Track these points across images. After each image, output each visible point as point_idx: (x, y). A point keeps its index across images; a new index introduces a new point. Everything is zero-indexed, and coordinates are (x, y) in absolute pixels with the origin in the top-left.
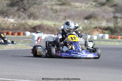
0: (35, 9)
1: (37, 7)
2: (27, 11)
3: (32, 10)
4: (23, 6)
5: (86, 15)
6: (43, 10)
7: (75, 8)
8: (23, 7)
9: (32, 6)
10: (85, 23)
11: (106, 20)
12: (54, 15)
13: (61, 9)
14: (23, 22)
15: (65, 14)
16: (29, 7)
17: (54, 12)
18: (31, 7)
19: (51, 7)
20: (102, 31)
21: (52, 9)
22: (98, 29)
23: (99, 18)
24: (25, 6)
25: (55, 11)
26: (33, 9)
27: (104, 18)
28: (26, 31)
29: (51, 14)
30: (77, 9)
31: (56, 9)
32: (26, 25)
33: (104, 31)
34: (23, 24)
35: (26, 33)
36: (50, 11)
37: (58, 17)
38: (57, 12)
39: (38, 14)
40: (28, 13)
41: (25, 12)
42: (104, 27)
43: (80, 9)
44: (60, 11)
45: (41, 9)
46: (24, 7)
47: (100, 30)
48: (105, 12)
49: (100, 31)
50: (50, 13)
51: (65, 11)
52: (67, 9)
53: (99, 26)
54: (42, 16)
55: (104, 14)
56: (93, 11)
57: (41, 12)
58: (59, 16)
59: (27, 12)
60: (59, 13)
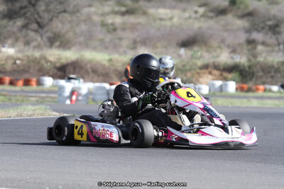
0: (63, 24)
1: (69, 18)
2: (46, 29)
3: (57, 27)
4: (36, 16)
6: (83, 27)
7: (158, 22)
8: (35, 19)
9: (57, 17)
10: (180, 56)
11: (228, 46)
12: (108, 38)
13: (124, 23)
14: (37, 54)
15: (134, 35)
16: (51, 20)
17: (109, 32)
18: (54, 19)
19: (102, 18)
20: (221, 75)
21: (103, 24)
22: (210, 69)
23: (214, 43)
24: (40, 17)
25: (111, 27)
26: (60, 25)
28: (44, 75)
29: (101, 36)
30: (163, 23)
31: (112, 24)
32: (43, 62)
33: (225, 74)
34: (36, 58)
35: (43, 80)
36: (99, 28)
37: (117, 41)
38: (115, 30)
39: (70, 35)
40: (49, 34)
41: (40, 30)
42: (226, 64)
43: (168, 23)
44: (123, 29)
45: (77, 25)
46: (39, 20)
47: (217, 73)
48: (227, 31)
49: (215, 75)
50: (100, 33)
51: (133, 28)
52: (139, 24)
53: (214, 63)
54: (81, 39)
55: (225, 34)
57: (78, 30)
58: (120, 39)
59: (47, 32)
60: (120, 33)
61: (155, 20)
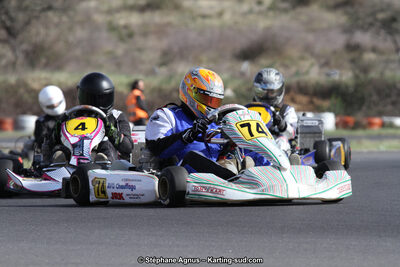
0: (47, 27)
1: (56, 19)
2: (20, 37)
3: (38, 34)
4: (4, 17)
5: (242, 43)
6: (80, 33)
7: (200, 21)
8: (3, 22)
9: (37, 18)
10: (243, 74)
11: (317, 57)
12: (120, 50)
13: (145, 25)
14: (12, 79)
15: (164, 43)
16: (28, 23)
17: (122, 39)
18: (34, 21)
19: (109, 18)
20: (311, 102)
21: (112, 28)
22: (292, 93)
23: (294, 52)
24: (12, 19)
25: (124, 32)
26: (42, 31)
27: (312, 54)
28: (25, 113)
29: (108, 47)
30: (208, 22)
31: (126, 27)
32: (22, 91)
33: (318, 101)
34: (12, 86)
35: (22, 121)
36: (104, 34)
37: (136, 54)
38: (131, 35)
39: (60, 46)
40: (25, 46)
41: (12, 41)
42: (317, 83)
43: (215, 22)
44: (145, 34)
45: (70, 29)
46: (8, 23)
47: (304, 99)
48: (313, 31)
49: (300, 103)
50: (108, 43)
51: (161, 31)
52: (169, 24)
53: (298, 83)
54: (78, 52)
55: (310, 37)
56: (268, 29)
57: (71, 38)
58: (140, 50)
59: (21, 43)
60: (139, 41)
61: (194, 19)
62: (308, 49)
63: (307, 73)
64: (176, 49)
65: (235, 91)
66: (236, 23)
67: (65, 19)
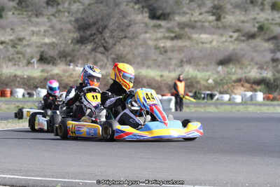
1: (129, 43)
2: (110, 52)
3: (119, 50)
4: (103, 41)
5: (221, 57)
7: (200, 45)
8: (102, 44)
9: (119, 42)
10: (218, 72)
11: (257, 64)
12: (161, 58)
13: (173, 46)
15: (182, 56)
16: (115, 44)
17: (161, 54)
18: (117, 44)
19: (156, 43)
20: (252, 87)
21: (156, 48)
22: (242, 82)
23: (246, 62)
24: (106, 42)
25: (163, 50)
26: (122, 48)
29: (155, 58)
30: (204, 45)
31: (164, 47)
33: (255, 87)
36: (153, 51)
37: (168, 61)
38: (166, 52)
39: (130, 56)
40: (112, 56)
41: (106, 53)
42: (255, 78)
43: (208, 46)
44: (173, 51)
45: (136, 48)
46: (105, 44)
47: (248, 85)
48: (256, 51)
49: (246, 87)
50: (154, 55)
51: (181, 49)
52: (186, 46)
53: (245, 77)
54: (139, 59)
55: (255, 55)
56: (234, 49)
57: (136, 52)
58: (170, 59)
59: (111, 54)
60: (170, 54)
61: (198, 44)
62: (252, 60)
63: (250, 72)
64: (185, 59)
65: (214, 80)
66: (219, 46)
67: (133, 42)
